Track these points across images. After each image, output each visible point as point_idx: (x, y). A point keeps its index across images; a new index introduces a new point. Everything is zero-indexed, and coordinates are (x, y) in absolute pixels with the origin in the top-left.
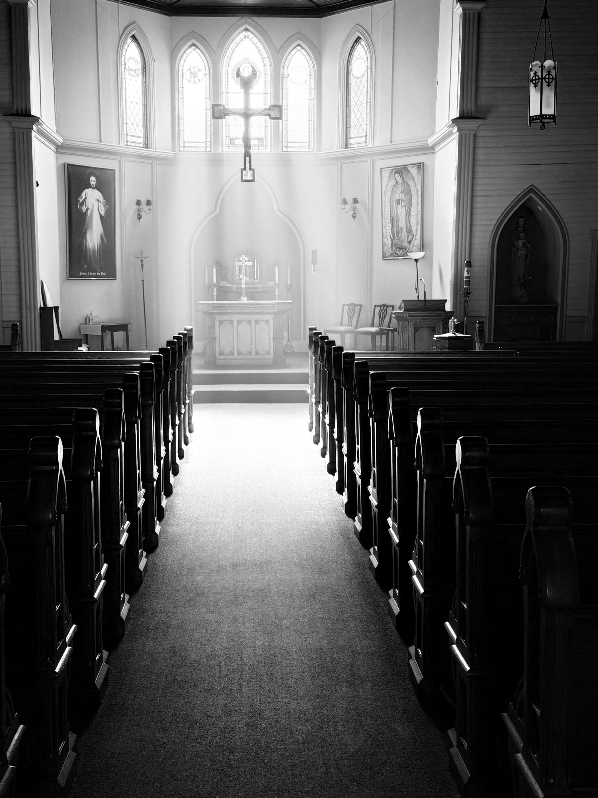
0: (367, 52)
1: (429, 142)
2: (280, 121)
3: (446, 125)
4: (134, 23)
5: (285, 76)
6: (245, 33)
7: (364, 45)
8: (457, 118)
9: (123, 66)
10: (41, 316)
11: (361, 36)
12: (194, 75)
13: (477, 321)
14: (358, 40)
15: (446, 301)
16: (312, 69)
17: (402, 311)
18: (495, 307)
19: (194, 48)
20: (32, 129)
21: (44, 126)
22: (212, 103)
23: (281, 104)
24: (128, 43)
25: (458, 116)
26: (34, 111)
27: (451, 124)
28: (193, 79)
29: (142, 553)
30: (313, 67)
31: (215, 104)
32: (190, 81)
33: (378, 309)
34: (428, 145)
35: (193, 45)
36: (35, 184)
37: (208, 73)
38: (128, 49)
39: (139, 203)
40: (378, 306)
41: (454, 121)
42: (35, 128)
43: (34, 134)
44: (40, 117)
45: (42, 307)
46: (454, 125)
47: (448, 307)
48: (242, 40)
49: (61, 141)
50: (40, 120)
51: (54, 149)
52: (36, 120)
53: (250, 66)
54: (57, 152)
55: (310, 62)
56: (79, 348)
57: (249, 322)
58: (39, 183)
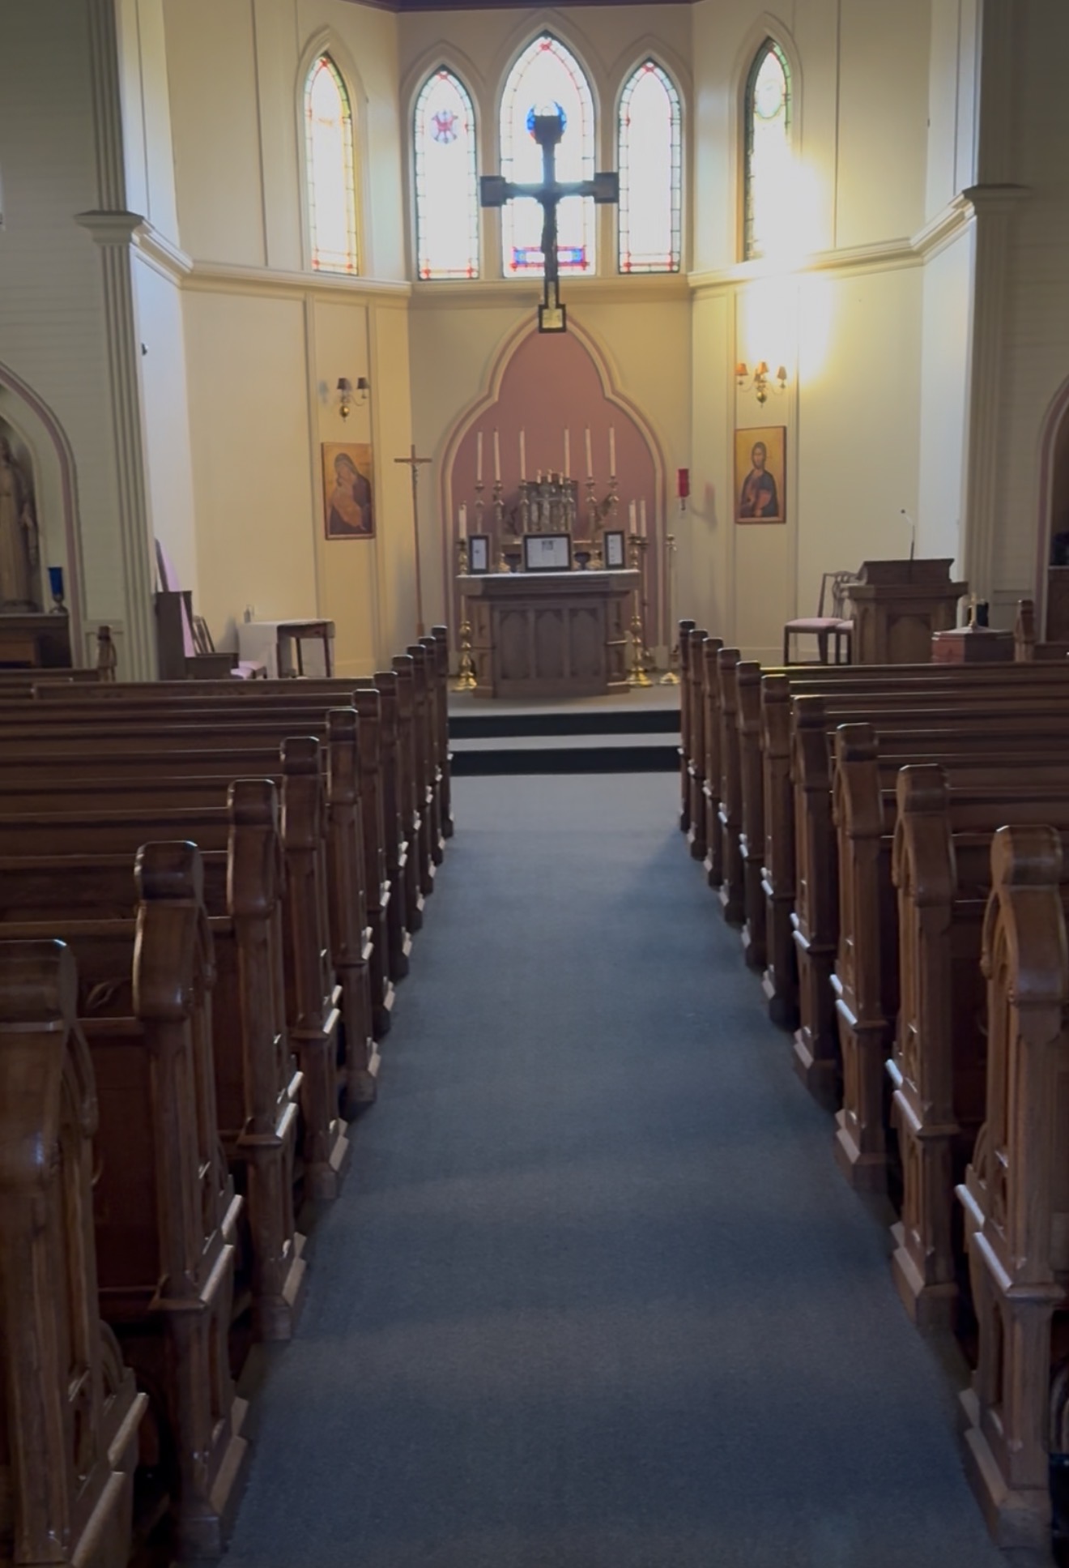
0: (786, 68)
1: (912, 242)
2: (615, 205)
3: (950, 203)
4: (326, 27)
5: (623, 122)
6: (542, 40)
7: (779, 53)
8: (973, 188)
9: (307, 113)
10: (158, 610)
11: (773, 36)
12: (444, 126)
13: (1020, 601)
14: (766, 46)
15: (951, 561)
16: (676, 106)
17: (863, 583)
18: (1050, 571)
19: (444, 73)
20: (130, 240)
21: (154, 234)
22: (481, 174)
23: (615, 170)
24: (316, 68)
25: (976, 183)
26: (134, 205)
27: (961, 202)
28: (442, 135)
29: (336, 1127)
30: (678, 102)
31: (487, 175)
32: (436, 139)
33: (830, 581)
34: (910, 247)
35: (443, 67)
36: (139, 350)
37: (471, 122)
38: (317, 79)
39: (342, 384)
40: (831, 575)
41: (968, 194)
42: (135, 237)
43: (135, 251)
44: (145, 215)
45: (161, 594)
46: (967, 201)
47: (956, 575)
48: (537, 54)
49: (190, 264)
50: (144, 223)
51: (176, 280)
52: (137, 221)
53: (554, 105)
54: (182, 288)
55: (673, 92)
56: (234, 672)
57: (558, 613)
58: (147, 347)
